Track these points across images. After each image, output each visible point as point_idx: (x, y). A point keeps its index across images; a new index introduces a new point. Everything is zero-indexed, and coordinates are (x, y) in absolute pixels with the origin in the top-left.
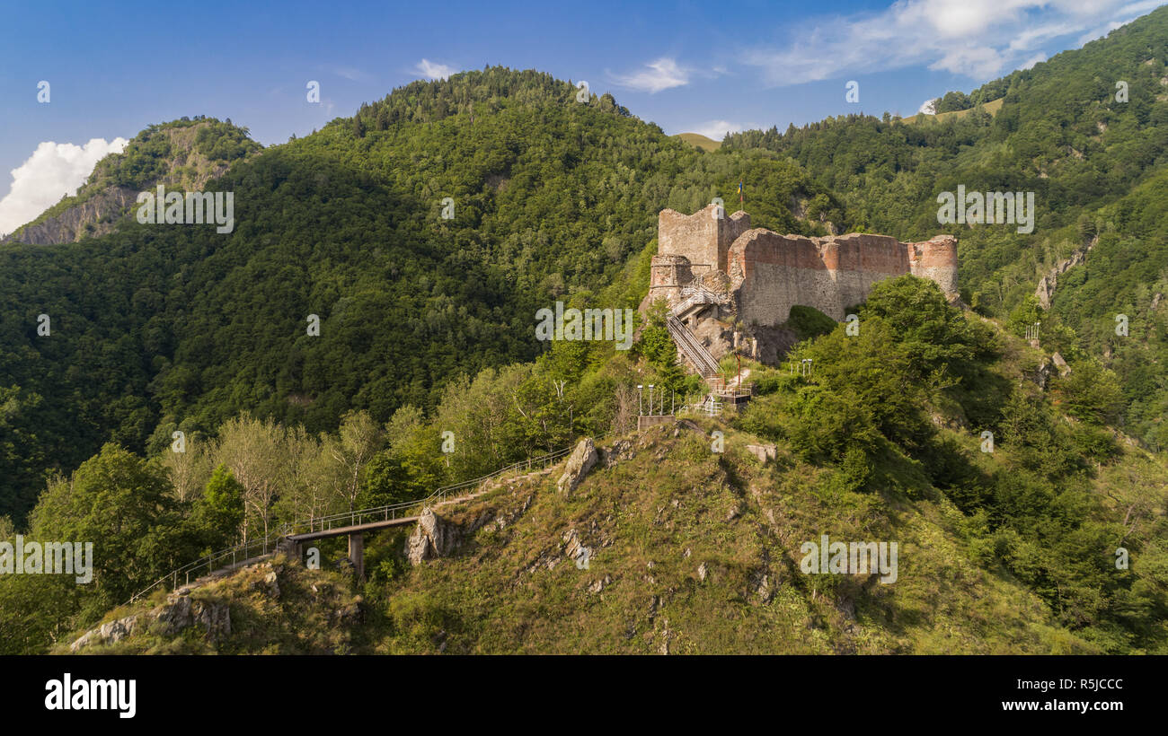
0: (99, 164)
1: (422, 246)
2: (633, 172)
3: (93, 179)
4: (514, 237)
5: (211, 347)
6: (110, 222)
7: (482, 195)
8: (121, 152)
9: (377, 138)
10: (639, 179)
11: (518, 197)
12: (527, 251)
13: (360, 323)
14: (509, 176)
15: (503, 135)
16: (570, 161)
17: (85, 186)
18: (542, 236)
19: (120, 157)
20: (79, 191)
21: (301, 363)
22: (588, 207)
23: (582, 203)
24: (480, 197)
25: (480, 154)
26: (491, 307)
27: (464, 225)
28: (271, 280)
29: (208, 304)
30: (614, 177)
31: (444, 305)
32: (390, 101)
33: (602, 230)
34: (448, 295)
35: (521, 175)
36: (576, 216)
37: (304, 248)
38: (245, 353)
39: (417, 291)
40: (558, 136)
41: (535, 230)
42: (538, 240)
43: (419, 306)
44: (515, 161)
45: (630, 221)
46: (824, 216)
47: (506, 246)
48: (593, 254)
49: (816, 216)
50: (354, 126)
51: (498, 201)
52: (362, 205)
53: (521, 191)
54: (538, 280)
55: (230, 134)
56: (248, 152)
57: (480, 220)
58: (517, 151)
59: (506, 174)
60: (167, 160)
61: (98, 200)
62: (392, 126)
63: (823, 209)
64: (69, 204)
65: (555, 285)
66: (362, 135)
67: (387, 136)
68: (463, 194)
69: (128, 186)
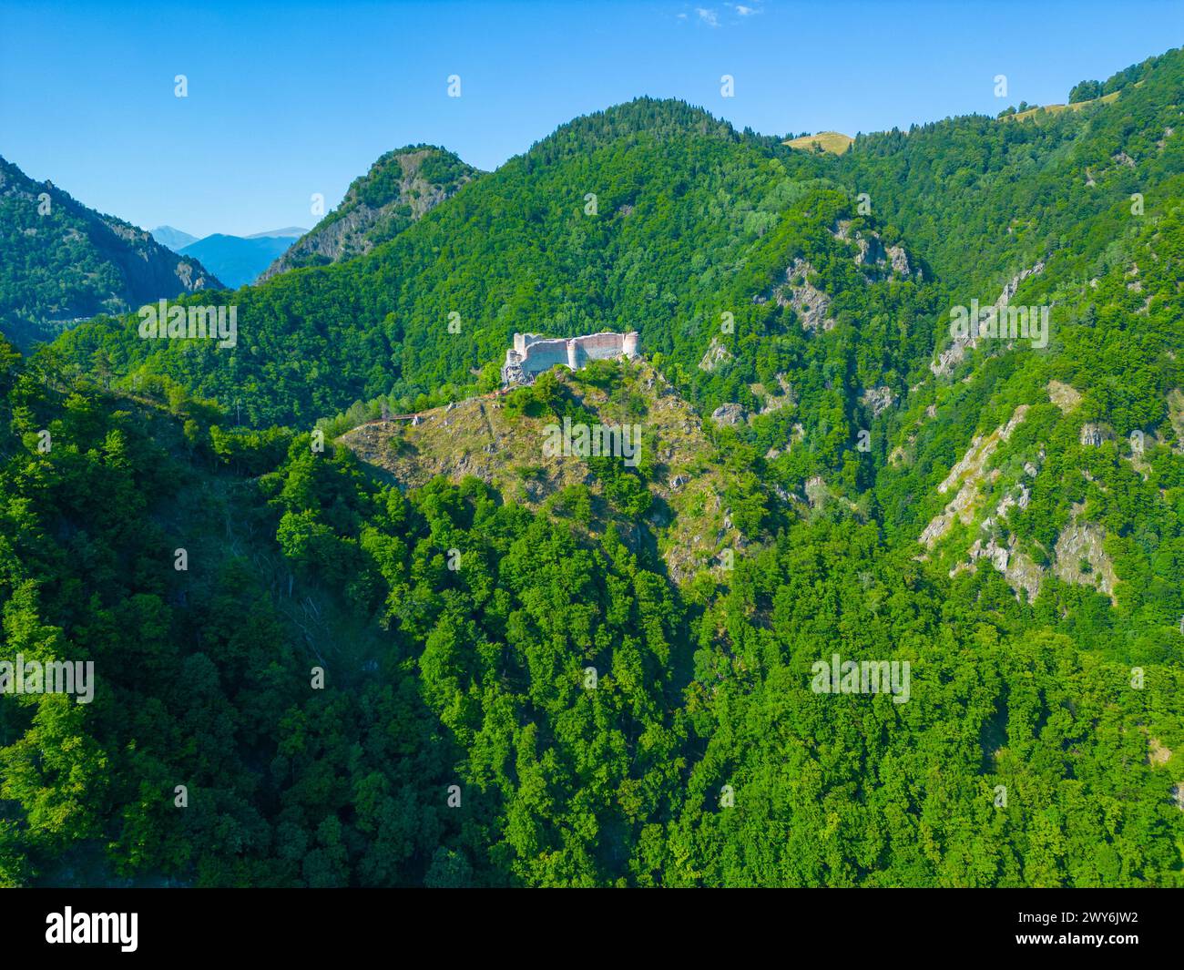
0: (352, 186)
1: (562, 264)
2: (729, 197)
3: (348, 198)
4: (628, 255)
5: (426, 337)
6: (362, 232)
7: (612, 221)
8: (366, 175)
9: (541, 173)
10: (733, 202)
11: (639, 221)
12: (636, 266)
13: (514, 323)
14: (633, 205)
15: (633, 170)
16: (681, 189)
17: (343, 204)
18: (649, 255)
19: (367, 179)
20: (339, 207)
21: (476, 348)
22: (687, 229)
23: (684, 226)
24: (609, 223)
25: (613, 187)
26: (603, 309)
27: (594, 246)
28: (461, 292)
29: (423, 307)
30: (713, 201)
31: (570, 309)
32: (555, 138)
33: (694, 248)
34: (574, 302)
35: (642, 204)
36: (676, 235)
37: (483, 269)
38: (445, 341)
39: (553, 299)
40: (676, 168)
41: (645, 250)
42: (646, 257)
43: (553, 311)
44: (639, 192)
45: (715, 240)
46: (859, 235)
47: (622, 262)
48: (683, 268)
49: (852, 235)
50: (527, 163)
51: (623, 226)
52: (523, 234)
53: (641, 217)
54: (640, 289)
55: (443, 161)
56: (456, 176)
57: (607, 242)
58: (641, 183)
59: (632, 202)
60: (400, 182)
61: (353, 216)
62: (554, 162)
63: (859, 229)
64: (333, 219)
65: (651, 293)
66: (531, 172)
67: (550, 171)
68: (596, 222)
69: (373, 204)
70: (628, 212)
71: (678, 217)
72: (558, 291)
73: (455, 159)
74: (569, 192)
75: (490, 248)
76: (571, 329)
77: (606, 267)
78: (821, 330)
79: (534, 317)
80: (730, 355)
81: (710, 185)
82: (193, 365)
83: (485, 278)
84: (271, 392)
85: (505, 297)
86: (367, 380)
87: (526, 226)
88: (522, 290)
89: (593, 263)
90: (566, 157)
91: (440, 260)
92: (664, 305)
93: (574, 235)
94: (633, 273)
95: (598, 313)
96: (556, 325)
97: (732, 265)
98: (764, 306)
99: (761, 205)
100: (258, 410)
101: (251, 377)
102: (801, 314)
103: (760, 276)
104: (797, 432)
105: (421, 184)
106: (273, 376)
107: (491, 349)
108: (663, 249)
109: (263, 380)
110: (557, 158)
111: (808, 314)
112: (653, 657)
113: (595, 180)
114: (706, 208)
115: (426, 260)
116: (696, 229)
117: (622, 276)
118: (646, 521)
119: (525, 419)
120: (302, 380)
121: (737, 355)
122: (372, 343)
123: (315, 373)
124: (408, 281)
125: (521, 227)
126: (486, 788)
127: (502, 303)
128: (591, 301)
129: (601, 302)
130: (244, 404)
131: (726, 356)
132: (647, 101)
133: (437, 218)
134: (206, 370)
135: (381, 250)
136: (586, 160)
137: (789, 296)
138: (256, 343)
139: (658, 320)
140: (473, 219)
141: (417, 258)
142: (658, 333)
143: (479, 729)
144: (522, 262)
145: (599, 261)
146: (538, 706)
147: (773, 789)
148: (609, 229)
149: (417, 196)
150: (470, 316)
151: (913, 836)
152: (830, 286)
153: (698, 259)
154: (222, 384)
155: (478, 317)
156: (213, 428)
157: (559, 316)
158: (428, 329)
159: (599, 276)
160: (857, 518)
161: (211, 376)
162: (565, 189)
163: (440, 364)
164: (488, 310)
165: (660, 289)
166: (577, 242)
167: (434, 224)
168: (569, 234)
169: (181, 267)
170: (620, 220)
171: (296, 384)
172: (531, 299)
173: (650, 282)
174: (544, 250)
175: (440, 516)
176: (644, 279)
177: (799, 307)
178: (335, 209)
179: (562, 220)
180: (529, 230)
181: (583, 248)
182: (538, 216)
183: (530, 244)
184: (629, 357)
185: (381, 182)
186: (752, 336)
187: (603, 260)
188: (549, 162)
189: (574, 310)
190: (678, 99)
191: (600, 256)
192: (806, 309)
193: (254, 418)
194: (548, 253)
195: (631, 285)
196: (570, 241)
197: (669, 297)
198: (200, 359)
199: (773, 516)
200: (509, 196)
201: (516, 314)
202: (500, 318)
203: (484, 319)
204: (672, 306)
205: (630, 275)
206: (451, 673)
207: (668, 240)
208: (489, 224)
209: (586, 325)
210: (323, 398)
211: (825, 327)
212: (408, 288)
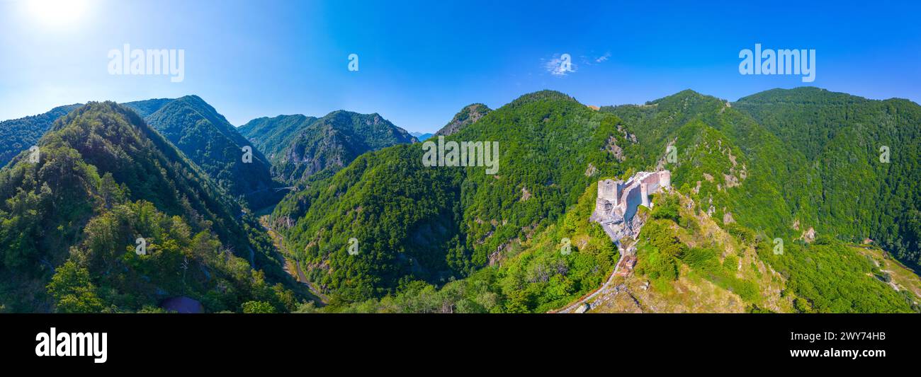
7: (542, 123)
31: (532, 152)
43: (526, 153)
45: (579, 130)
47: (548, 136)
48: (570, 138)
49: (622, 130)
50: (511, 105)
56: (487, 112)
59: (548, 117)
60: (469, 113)
61: (455, 123)
68: (538, 123)
69: (461, 120)
70: (547, 120)
71: (565, 122)
72: (527, 146)
73: (486, 107)
75: (501, 130)
79: (519, 155)
80: (598, 170)
82: (390, 170)
84: (416, 182)
88: (513, 145)
89: (538, 136)
90: (524, 104)
91: (483, 134)
95: (543, 154)
98: (604, 152)
99: (591, 120)
100: (410, 190)
103: (600, 142)
105: (476, 114)
106: (418, 176)
109: (414, 177)
113: (535, 110)
115: (478, 134)
117: (549, 141)
120: (429, 178)
121: (600, 170)
123: (434, 175)
127: (506, 150)
128: (539, 150)
129: (543, 150)
130: (405, 187)
131: (596, 170)
133: (482, 121)
134: (394, 172)
135: (462, 132)
136: (531, 104)
137: (611, 149)
138: (415, 163)
140: (494, 121)
141: (474, 134)
142: (566, 161)
149: (474, 117)
152: (622, 145)
153: (575, 136)
154: (398, 178)
157: (529, 155)
161: (395, 175)
167: (481, 123)
170: (544, 123)
171: (426, 179)
172: (517, 148)
177: (614, 153)
181: (534, 131)
182: (517, 120)
185: (464, 114)
186: (604, 163)
188: (519, 105)
192: (616, 153)
193: (407, 194)
197: (567, 148)
198: (393, 168)
200: (506, 114)
204: (569, 152)
205: (552, 140)
208: (500, 123)
210: (436, 186)
211: (622, 159)
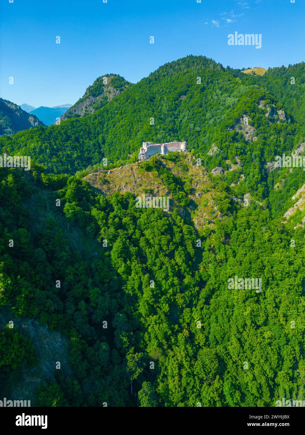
0: (87, 89)
2: (220, 92)
3: (86, 94)
4: (183, 114)
5: (113, 143)
6: (91, 106)
7: (178, 101)
8: (92, 85)
9: (153, 84)
10: (222, 94)
12: (186, 117)
13: (143, 138)
14: (186, 95)
15: (186, 82)
16: (203, 89)
17: (84, 96)
18: (191, 113)
19: (92, 87)
20: (83, 97)
21: (130, 147)
23: (204, 103)
24: (177, 102)
25: (179, 89)
26: (174, 133)
27: (171, 110)
28: (125, 127)
29: (112, 132)
30: (215, 94)
31: (162, 133)
32: (158, 71)
33: (207, 111)
34: (164, 130)
35: (189, 95)
36: (201, 106)
37: (132, 119)
38: (119, 144)
39: (156, 129)
41: (190, 112)
42: (190, 114)
43: (156, 134)
44: (188, 91)
45: (215, 108)
46: (268, 106)
47: (181, 116)
48: (203, 118)
49: (265, 106)
50: (148, 80)
51: (182, 103)
52: (146, 106)
53: (188, 100)
54: (187, 126)
55: (119, 80)
56: (123, 85)
57: (176, 109)
58: (189, 87)
59: (185, 94)
60: (104, 88)
61: (88, 100)
62: (158, 80)
63: (268, 104)
64: (81, 101)
65: (191, 127)
66: (150, 83)
67: (156, 83)
68: (173, 101)
69: (94, 96)
70: (184, 98)
71: (202, 100)
72: (158, 127)
73: (123, 79)
74: (163, 91)
75: (135, 111)
76: (163, 140)
77: (175, 118)
78: (252, 141)
79: (150, 136)
80: (219, 150)
81: (213, 88)
82: (35, 152)
83: (133, 122)
84: (61, 161)
85: (140, 129)
86: (93, 158)
87: (148, 103)
88: (146, 126)
89: (171, 116)
90: (162, 78)
91: (118, 116)
92: (196, 132)
93: (164, 107)
94: (185, 120)
95: (172, 134)
96: (157, 139)
97: (221, 117)
98: (232, 132)
99: (232, 95)
100: (57, 168)
101: (54, 156)
102: (245, 135)
103: (231, 121)
104: (242, 177)
105: (111, 88)
106: (61, 156)
107: (135, 147)
108: (196, 111)
109: (58, 157)
110: (159, 78)
111: (248, 135)
112: (188, 254)
113: (172, 86)
114: (212, 96)
115: (113, 116)
116: (208, 104)
117: (181, 121)
118: (187, 208)
119: (146, 172)
120: (71, 157)
121: (221, 150)
122: (94, 145)
123: (75, 155)
124: (106, 123)
125: (146, 104)
126: (133, 294)
127: (139, 131)
128: (170, 130)
129: (173, 130)
130: (52, 166)
131: (217, 150)
132: (191, 57)
133: (117, 100)
134: (39, 154)
135: (97, 112)
136: (169, 79)
137: (241, 129)
138: (56, 145)
139: (193, 137)
140: (129, 101)
141: (110, 115)
142: (193, 141)
143: (130, 275)
144: (146, 116)
145: (173, 116)
146: (149, 268)
147: (229, 298)
148: (177, 104)
149: (110, 92)
150: (128, 136)
151: (276, 315)
152: (256, 125)
153: (208, 115)
154: (45, 159)
155: (130, 136)
156: (42, 174)
157: (158, 136)
158: (113, 140)
159: (173, 121)
160: (262, 208)
161: (41, 156)
162: (161, 90)
163: (117, 152)
164: (134, 134)
165: (194, 126)
166: (165, 109)
167: (115, 103)
168: (162, 106)
169: (30, 118)
170: (181, 101)
171: (69, 159)
172: (149, 129)
173: (191, 123)
174: (154, 112)
175: (117, 205)
176: (189, 122)
177: (244, 132)
178: (82, 98)
179: (160, 101)
180: (149, 104)
181: (168, 111)
182: (152, 100)
183: (149, 110)
184: (183, 150)
185: (97, 88)
186: (227, 143)
187: (174, 116)
188: (156, 80)
189: (164, 134)
190: (203, 56)
191: (173, 114)
192: (247, 133)
193: (55, 170)
194: (155, 113)
195: (184, 124)
196: (163, 109)
197: (198, 129)
198: (37, 150)
199: (232, 207)
200: (142, 92)
201: (144, 134)
202: (138, 136)
203: (133, 137)
204: (198, 132)
205: (184, 120)
206: (121, 256)
207: (198, 108)
208: (134, 103)
209: (168, 139)
210: (78, 164)
211: (253, 140)
212: (107, 126)
